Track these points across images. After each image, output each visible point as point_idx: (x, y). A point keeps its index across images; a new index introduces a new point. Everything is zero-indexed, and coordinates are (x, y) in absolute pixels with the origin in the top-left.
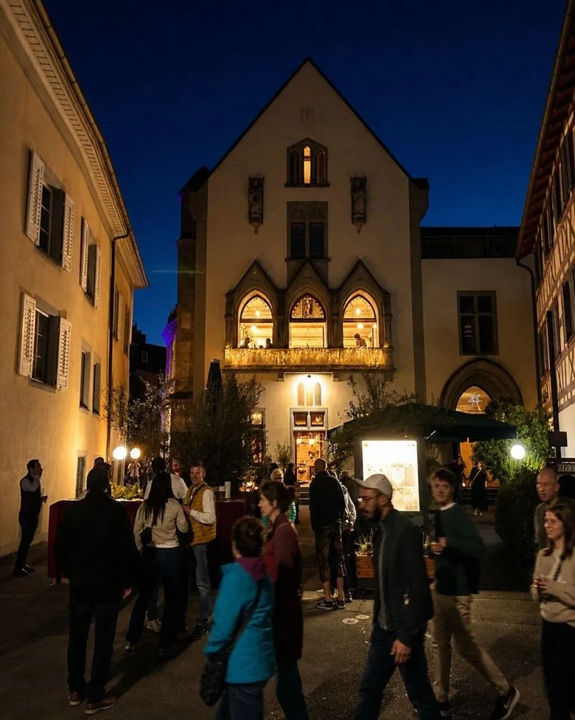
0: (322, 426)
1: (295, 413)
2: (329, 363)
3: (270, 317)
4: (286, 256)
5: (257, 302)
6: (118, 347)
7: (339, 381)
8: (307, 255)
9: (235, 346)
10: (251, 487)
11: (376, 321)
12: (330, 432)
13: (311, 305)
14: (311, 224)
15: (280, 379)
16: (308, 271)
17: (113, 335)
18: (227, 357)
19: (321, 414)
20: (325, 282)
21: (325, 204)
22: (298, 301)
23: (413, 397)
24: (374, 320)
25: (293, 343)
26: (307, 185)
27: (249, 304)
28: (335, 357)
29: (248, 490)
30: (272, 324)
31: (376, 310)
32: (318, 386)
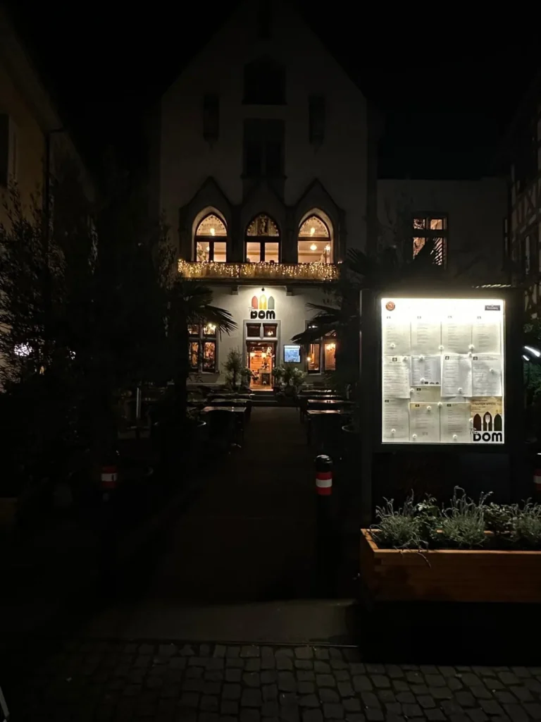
0: (275, 336)
1: (248, 325)
2: (283, 277)
3: (224, 234)
4: (241, 173)
5: (211, 220)
7: (293, 295)
8: (263, 172)
11: (330, 240)
13: (267, 223)
15: (234, 292)
16: (264, 189)
18: (180, 270)
19: (274, 326)
20: (280, 200)
21: (282, 122)
22: (254, 219)
24: (328, 239)
25: (250, 258)
27: (204, 222)
28: (289, 271)
30: (225, 242)
31: (331, 230)
32: (272, 299)
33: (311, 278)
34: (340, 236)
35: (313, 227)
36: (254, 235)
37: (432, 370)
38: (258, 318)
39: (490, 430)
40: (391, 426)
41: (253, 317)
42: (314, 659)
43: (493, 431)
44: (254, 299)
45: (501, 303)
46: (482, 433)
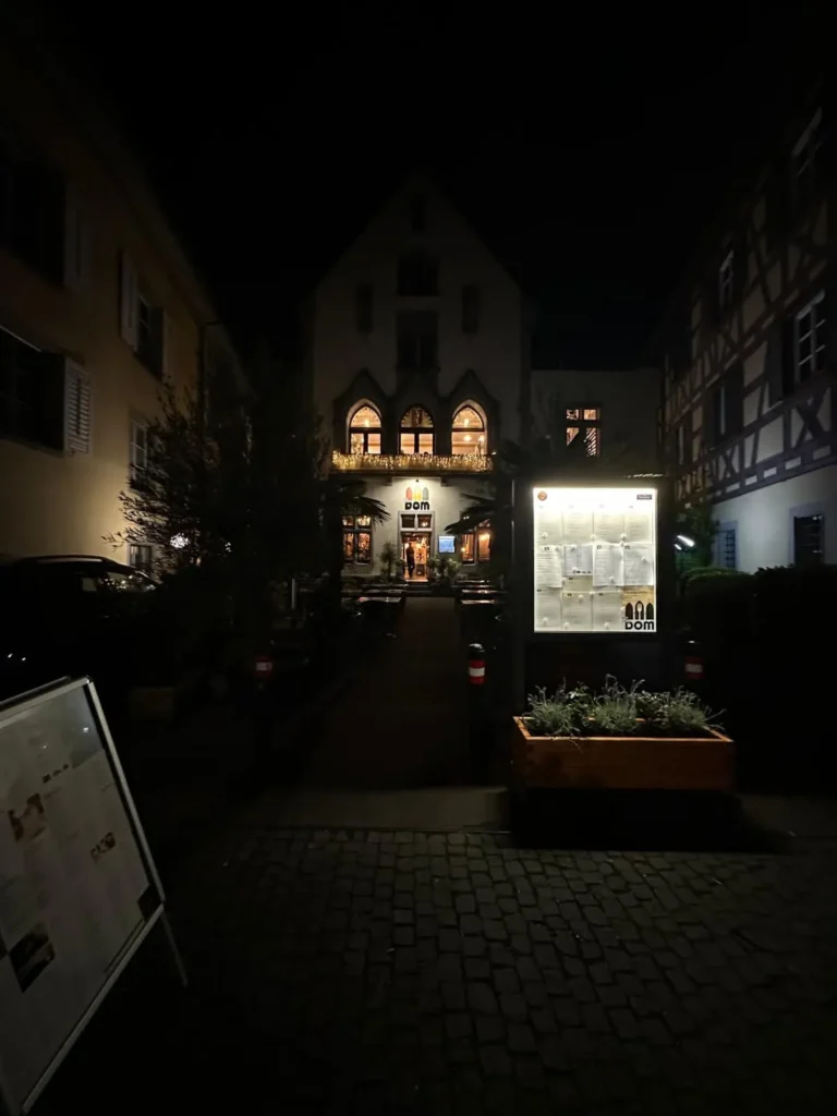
0: (429, 527)
1: (403, 516)
2: (437, 468)
3: (379, 427)
4: (395, 366)
5: (366, 412)
7: (447, 486)
8: (418, 364)
9: (341, 450)
11: (483, 432)
13: (420, 415)
15: (388, 483)
16: (418, 380)
18: (335, 462)
19: (429, 517)
20: (434, 391)
22: (408, 410)
24: (483, 430)
26: (418, 295)
27: (358, 414)
28: (444, 462)
30: (381, 433)
31: (485, 420)
32: (426, 491)
33: (465, 469)
34: (494, 426)
35: (467, 417)
36: (409, 426)
37: (584, 559)
38: (412, 509)
39: (642, 618)
40: (544, 614)
41: (407, 508)
42: (466, 845)
43: (645, 620)
44: (409, 492)
45: (653, 492)
46: (634, 621)
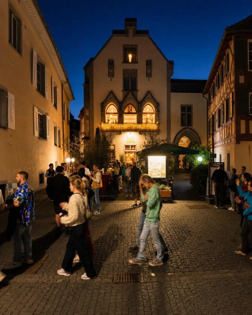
0: (135, 150)
1: (126, 146)
2: (137, 129)
3: (117, 112)
4: (122, 89)
5: (112, 106)
6: (65, 122)
7: (141, 135)
8: (130, 89)
9: (104, 122)
10: (111, 170)
11: (154, 114)
12: (137, 153)
13: (131, 107)
14: (131, 77)
15: (120, 134)
16: (130, 95)
17: (63, 118)
18: (102, 126)
19: (135, 146)
20: (136, 99)
21: (137, 70)
22: (126, 106)
23: (165, 140)
25: (125, 121)
26: (130, 63)
27: (109, 107)
28: (139, 126)
29: (110, 171)
30: (117, 115)
31: (154, 110)
33: (147, 129)
34: (157, 113)
36: (127, 112)
38: (129, 143)
41: (127, 143)
